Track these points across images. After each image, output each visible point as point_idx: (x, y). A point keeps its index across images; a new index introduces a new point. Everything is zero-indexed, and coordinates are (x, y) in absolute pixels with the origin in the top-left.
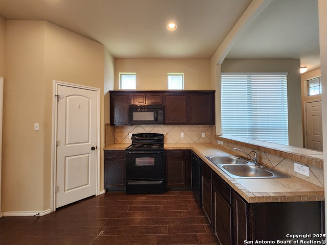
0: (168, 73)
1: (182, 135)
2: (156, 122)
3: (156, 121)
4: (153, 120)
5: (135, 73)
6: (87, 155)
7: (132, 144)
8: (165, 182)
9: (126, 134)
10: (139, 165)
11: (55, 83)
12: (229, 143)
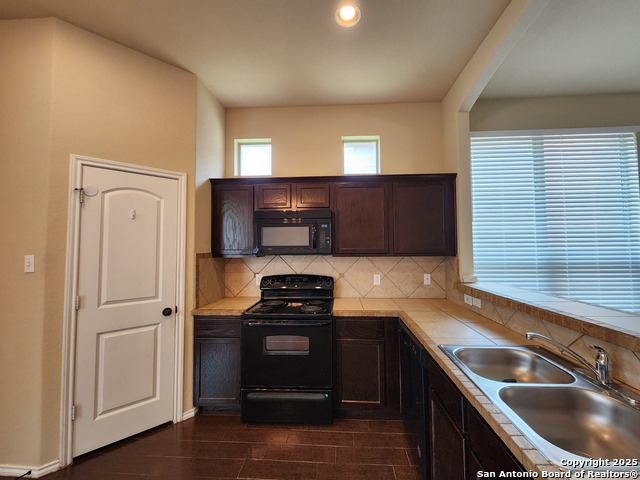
0: (343, 138)
1: (377, 279)
2: (314, 249)
3: (315, 247)
4: (308, 244)
5: (269, 140)
6: (153, 328)
7: (262, 301)
8: (335, 397)
9: (248, 275)
10: (273, 353)
11: (74, 161)
12: (499, 305)
